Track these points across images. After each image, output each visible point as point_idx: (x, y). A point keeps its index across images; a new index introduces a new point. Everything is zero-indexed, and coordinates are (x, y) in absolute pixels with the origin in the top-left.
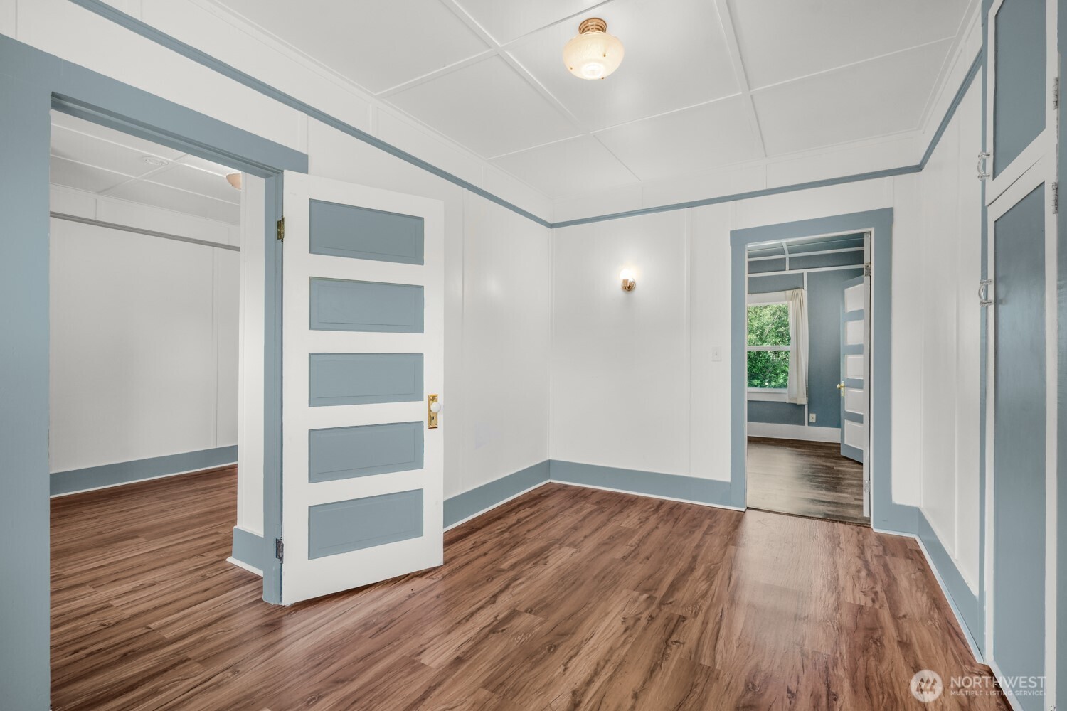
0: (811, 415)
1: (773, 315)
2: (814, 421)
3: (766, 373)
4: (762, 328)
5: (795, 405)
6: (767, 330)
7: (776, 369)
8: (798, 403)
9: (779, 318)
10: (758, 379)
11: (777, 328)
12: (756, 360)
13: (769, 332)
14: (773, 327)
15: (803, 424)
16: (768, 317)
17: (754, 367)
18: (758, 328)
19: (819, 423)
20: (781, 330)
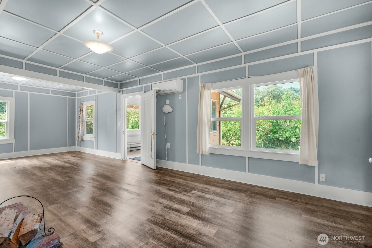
0: (321, 175)
1: (283, 106)
2: (324, 180)
3: (281, 131)
4: (278, 112)
5: (307, 165)
6: (281, 112)
7: (285, 130)
8: (310, 164)
9: (286, 108)
10: (277, 134)
11: (285, 112)
12: (276, 125)
13: (282, 114)
14: (284, 111)
15: (313, 182)
16: (281, 107)
17: (275, 129)
18: (277, 112)
19: (328, 182)
20: (287, 112)
